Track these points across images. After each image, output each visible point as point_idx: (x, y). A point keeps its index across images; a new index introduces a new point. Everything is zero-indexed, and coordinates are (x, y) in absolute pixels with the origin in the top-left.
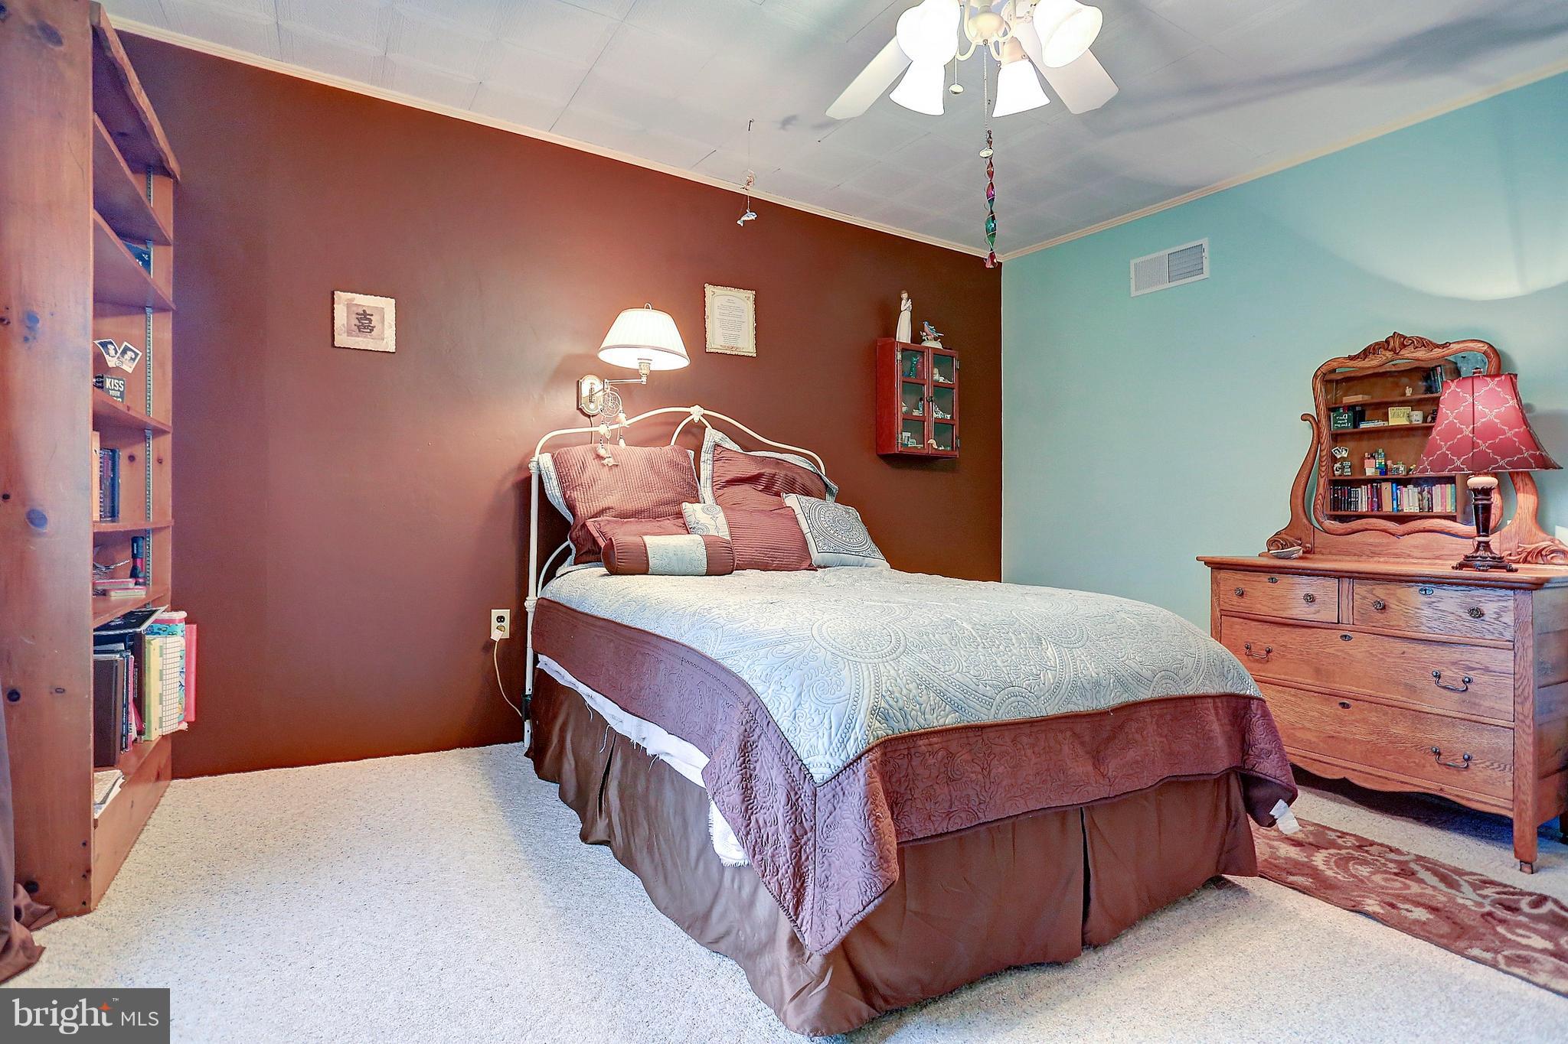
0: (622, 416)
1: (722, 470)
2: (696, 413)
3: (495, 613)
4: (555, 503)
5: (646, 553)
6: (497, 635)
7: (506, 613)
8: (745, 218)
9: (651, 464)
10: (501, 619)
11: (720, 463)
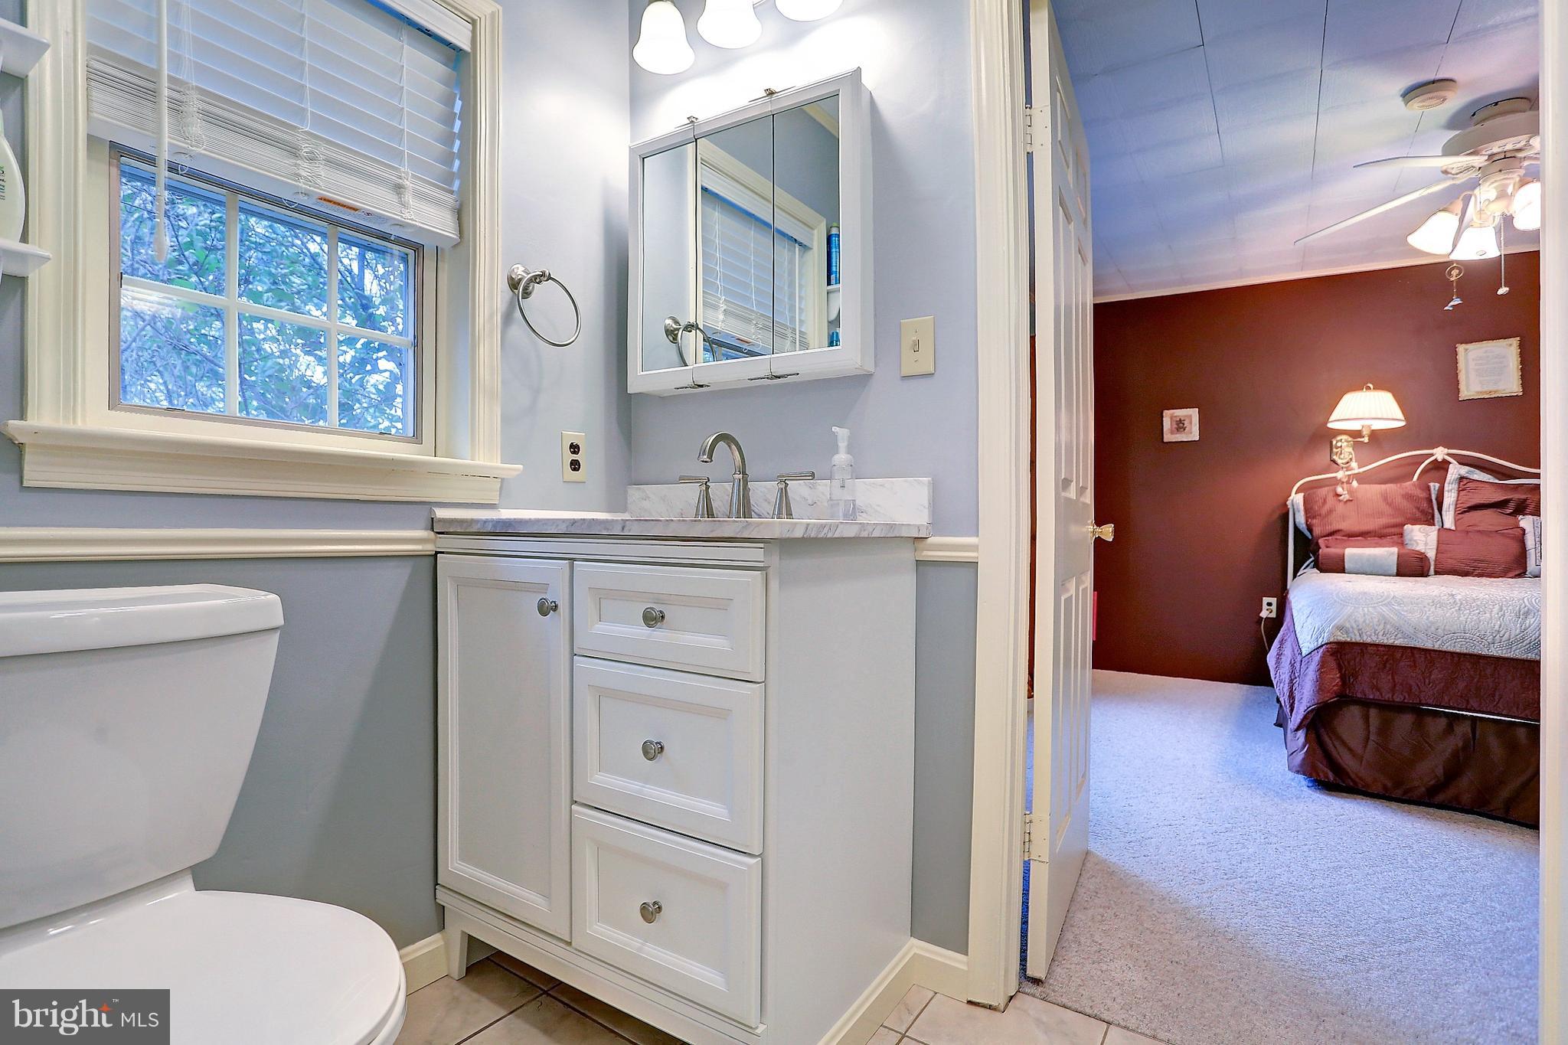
0: (1354, 464)
1: (1465, 498)
2: (1440, 453)
3: (1266, 600)
4: (1301, 528)
5: (1344, 559)
6: (1264, 614)
7: (1274, 600)
8: (1452, 304)
9: (1385, 498)
10: (1269, 604)
11: (1462, 493)
